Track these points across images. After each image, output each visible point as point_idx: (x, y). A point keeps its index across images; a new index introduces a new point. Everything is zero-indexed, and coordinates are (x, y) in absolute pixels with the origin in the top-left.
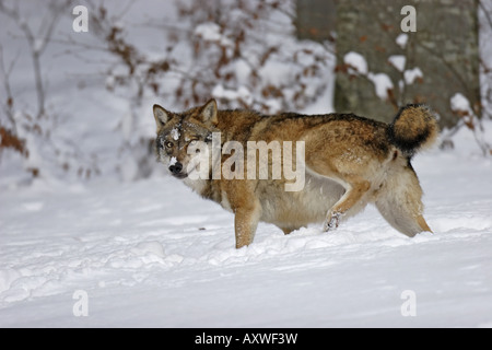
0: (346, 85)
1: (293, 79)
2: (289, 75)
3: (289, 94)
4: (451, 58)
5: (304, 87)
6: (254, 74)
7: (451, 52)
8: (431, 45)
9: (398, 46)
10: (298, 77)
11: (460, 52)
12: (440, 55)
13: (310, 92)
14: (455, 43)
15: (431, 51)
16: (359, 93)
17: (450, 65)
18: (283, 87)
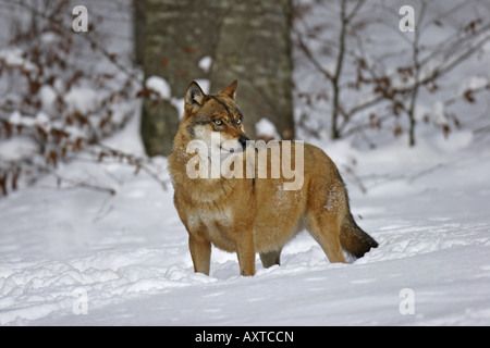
0: (153, 111)
1: (99, 104)
2: (95, 102)
3: (95, 121)
4: (263, 82)
5: (110, 113)
6: (60, 101)
7: (261, 75)
8: (240, 69)
9: (201, 70)
10: (104, 103)
11: (271, 76)
12: (251, 79)
13: (117, 118)
14: (266, 66)
15: (241, 75)
16: (167, 119)
17: (260, 90)
18: (90, 113)
